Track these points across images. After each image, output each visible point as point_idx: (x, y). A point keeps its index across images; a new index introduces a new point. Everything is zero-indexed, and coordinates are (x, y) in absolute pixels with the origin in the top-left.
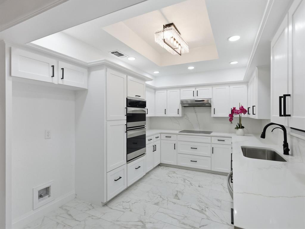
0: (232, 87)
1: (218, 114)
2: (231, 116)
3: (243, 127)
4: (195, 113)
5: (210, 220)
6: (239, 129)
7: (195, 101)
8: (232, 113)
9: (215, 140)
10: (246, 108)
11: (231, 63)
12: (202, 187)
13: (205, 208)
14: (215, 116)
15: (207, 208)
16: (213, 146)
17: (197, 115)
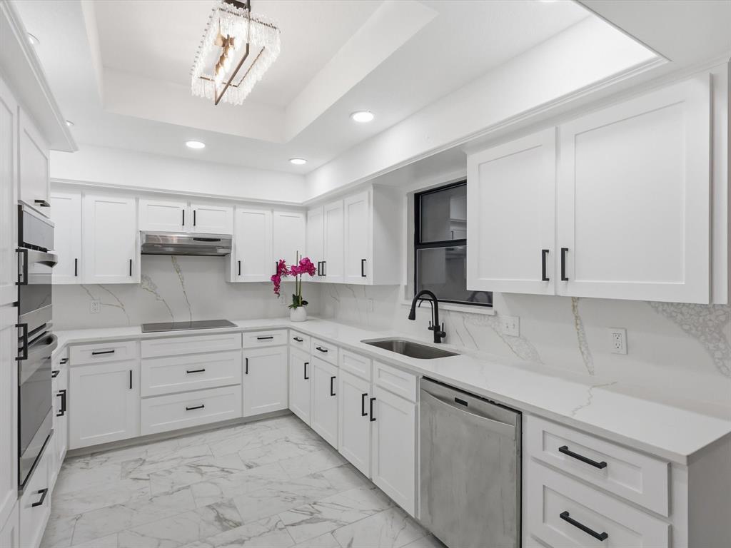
0: (277, 214)
1: (248, 276)
2: (276, 279)
3: (305, 303)
4: (178, 273)
5: (345, 525)
6: (298, 307)
7: (195, 239)
8: (277, 272)
9: (250, 339)
10: (314, 261)
11: (293, 161)
12: (257, 465)
13: (313, 507)
14: (241, 279)
15: (315, 504)
16: (247, 354)
17: (182, 279)
